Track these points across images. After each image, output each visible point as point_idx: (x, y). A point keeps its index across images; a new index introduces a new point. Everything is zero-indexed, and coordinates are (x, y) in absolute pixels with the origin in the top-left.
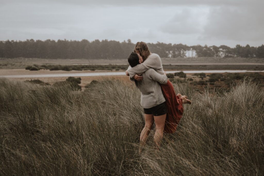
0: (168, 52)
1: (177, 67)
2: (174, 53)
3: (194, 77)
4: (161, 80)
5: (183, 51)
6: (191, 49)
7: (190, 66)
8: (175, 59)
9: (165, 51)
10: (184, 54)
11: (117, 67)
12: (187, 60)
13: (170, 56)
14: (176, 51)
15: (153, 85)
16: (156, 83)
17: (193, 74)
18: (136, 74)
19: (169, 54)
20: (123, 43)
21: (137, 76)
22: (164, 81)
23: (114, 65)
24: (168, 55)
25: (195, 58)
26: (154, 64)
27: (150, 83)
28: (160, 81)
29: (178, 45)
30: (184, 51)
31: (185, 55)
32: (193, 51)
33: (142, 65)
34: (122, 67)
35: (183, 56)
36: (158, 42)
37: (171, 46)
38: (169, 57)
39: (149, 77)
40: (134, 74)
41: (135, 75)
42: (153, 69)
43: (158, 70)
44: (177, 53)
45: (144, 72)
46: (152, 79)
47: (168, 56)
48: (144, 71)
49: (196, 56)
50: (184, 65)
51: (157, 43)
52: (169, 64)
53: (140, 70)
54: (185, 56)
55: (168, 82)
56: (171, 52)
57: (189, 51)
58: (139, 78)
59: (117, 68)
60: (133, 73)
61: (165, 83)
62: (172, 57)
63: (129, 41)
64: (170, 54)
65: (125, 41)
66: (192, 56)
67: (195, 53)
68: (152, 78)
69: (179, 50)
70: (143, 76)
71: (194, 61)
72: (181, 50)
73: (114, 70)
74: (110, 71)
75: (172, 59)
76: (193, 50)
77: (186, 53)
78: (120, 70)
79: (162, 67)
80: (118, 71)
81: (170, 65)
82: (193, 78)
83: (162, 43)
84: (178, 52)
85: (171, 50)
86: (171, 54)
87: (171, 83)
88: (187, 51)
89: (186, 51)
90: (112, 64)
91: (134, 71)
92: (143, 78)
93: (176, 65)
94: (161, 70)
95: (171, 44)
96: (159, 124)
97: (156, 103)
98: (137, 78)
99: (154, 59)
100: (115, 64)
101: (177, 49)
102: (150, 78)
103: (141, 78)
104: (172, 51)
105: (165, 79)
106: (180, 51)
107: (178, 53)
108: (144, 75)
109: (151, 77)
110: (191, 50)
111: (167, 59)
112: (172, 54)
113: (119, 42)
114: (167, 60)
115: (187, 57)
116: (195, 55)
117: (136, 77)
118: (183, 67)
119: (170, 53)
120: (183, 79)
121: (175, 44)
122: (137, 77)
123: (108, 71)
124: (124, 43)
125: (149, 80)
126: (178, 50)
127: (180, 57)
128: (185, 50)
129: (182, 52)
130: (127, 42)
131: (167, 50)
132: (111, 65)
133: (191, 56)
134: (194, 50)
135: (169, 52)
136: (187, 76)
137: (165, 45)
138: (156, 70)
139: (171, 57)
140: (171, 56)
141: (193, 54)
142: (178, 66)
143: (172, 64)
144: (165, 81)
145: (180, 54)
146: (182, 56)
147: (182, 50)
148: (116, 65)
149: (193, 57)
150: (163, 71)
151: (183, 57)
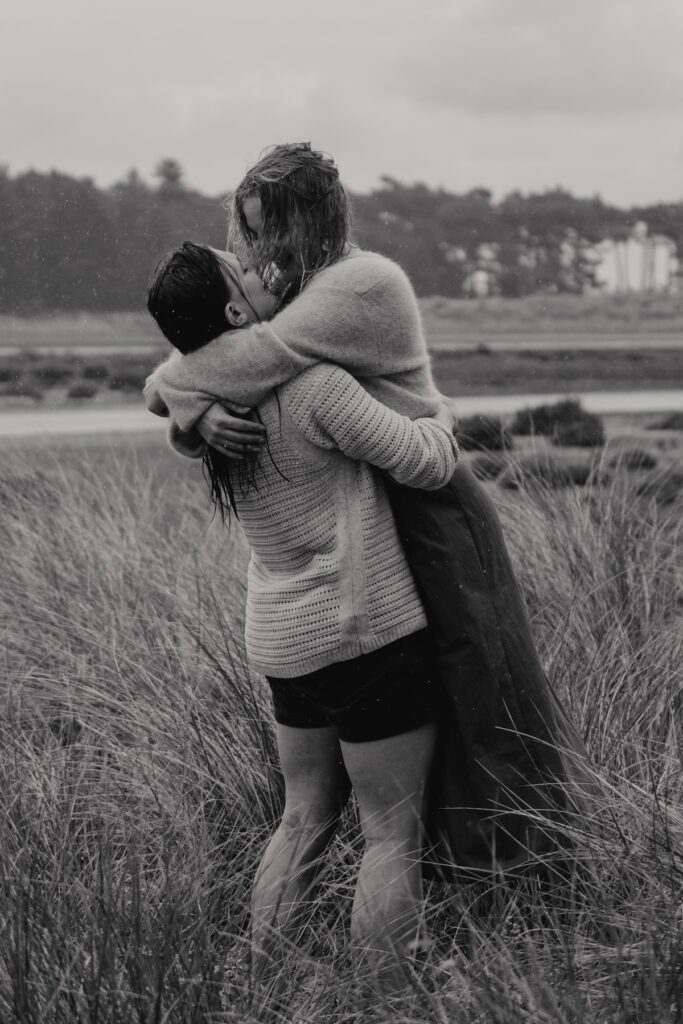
0: (460, 254)
1: (532, 365)
2: (506, 257)
3: (661, 444)
4: (400, 455)
5: (577, 247)
6: (641, 227)
7: (634, 357)
8: (520, 305)
9: (444, 245)
10: (588, 268)
11: (78, 368)
12: (612, 316)
13: (480, 280)
14: (522, 248)
15: (341, 493)
16: (367, 483)
17: (658, 420)
18: (216, 400)
19: (469, 267)
20: (119, 187)
21: (217, 415)
22: (421, 466)
23: (52, 357)
24: (465, 275)
25: (665, 295)
26: (351, 335)
27: (315, 474)
28: (394, 460)
29: (535, 199)
30: (585, 242)
31: (591, 276)
32: (654, 244)
33: (259, 335)
34: (113, 372)
35: (581, 284)
36: (386, 179)
37: (490, 208)
38: (473, 295)
39: (311, 431)
40: (202, 405)
41: (208, 409)
42: (341, 373)
43: (385, 383)
44: (528, 260)
45: (274, 392)
46: (329, 445)
47: (467, 286)
48: (270, 383)
49: (675, 280)
50: (588, 354)
51: (378, 185)
52: (472, 346)
53: (241, 374)
54: (595, 284)
55: (459, 474)
56: (487, 252)
57: (621, 246)
58: (238, 435)
59: (78, 382)
60: (192, 394)
61: (434, 482)
62: (497, 289)
63: (170, 171)
64: (478, 269)
65: (133, 175)
66: (647, 284)
67: (672, 255)
68: (331, 439)
69: (552, 238)
70: (264, 418)
71: (660, 316)
72: (563, 236)
73: (58, 394)
74: (29, 401)
75: (496, 303)
76: (650, 234)
77: (597, 263)
78: (99, 398)
79: (424, 359)
80: (86, 400)
81: (484, 352)
82: (654, 452)
83: (420, 190)
84: (542, 252)
85: (488, 240)
86: (489, 271)
87: (490, 489)
88: (607, 244)
89: (599, 246)
90: (43, 351)
91: (201, 383)
92: (264, 433)
93: (528, 354)
94: (410, 379)
95: (485, 194)
96: (382, 803)
97: (353, 638)
98: (217, 435)
99: (360, 295)
100: (60, 351)
101: (533, 232)
102: (319, 440)
103: (249, 437)
104: (496, 246)
105: (429, 453)
106: (557, 247)
107: (538, 259)
108: (276, 415)
109: (324, 432)
110: (638, 240)
111: (455, 304)
112: (497, 267)
113: (87, 184)
114: (457, 316)
115: (611, 288)
116: (671, 275)
117: (214, 428)
118: (579, 365)
119: (483, 263)
120: (577, 456)
121: (517, 195)
122: (222, 425)
123: (13, 400)
124: (131, 189)
125: (310, 455)
126: (536, 239)
127: (554, 288)
128: (595, 240)
129: (567, 253)
130: (153, 182)
131: (455, 242)
132: (33, 358)
133: (635, 282)
134: (660, 239)
135: (473, 256)
136: (611, 431)
137: (443, 198)
138: (366, 376)
139: (490, 294)
140: (490, 284)
141: (649, 267)
142: (542, 357)
143: (495, 345)
144: (430, 466)
145: (555, 266)
146: (569, 280)
147: (572, 233)
148: (74, 359)
149: (651, 291)
150: (433, 395)
151: (578, 292)
